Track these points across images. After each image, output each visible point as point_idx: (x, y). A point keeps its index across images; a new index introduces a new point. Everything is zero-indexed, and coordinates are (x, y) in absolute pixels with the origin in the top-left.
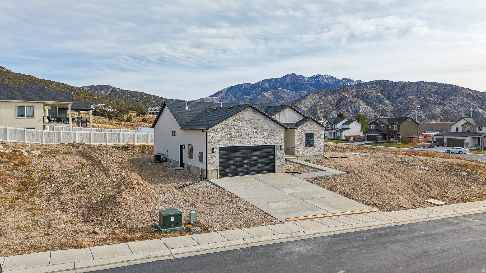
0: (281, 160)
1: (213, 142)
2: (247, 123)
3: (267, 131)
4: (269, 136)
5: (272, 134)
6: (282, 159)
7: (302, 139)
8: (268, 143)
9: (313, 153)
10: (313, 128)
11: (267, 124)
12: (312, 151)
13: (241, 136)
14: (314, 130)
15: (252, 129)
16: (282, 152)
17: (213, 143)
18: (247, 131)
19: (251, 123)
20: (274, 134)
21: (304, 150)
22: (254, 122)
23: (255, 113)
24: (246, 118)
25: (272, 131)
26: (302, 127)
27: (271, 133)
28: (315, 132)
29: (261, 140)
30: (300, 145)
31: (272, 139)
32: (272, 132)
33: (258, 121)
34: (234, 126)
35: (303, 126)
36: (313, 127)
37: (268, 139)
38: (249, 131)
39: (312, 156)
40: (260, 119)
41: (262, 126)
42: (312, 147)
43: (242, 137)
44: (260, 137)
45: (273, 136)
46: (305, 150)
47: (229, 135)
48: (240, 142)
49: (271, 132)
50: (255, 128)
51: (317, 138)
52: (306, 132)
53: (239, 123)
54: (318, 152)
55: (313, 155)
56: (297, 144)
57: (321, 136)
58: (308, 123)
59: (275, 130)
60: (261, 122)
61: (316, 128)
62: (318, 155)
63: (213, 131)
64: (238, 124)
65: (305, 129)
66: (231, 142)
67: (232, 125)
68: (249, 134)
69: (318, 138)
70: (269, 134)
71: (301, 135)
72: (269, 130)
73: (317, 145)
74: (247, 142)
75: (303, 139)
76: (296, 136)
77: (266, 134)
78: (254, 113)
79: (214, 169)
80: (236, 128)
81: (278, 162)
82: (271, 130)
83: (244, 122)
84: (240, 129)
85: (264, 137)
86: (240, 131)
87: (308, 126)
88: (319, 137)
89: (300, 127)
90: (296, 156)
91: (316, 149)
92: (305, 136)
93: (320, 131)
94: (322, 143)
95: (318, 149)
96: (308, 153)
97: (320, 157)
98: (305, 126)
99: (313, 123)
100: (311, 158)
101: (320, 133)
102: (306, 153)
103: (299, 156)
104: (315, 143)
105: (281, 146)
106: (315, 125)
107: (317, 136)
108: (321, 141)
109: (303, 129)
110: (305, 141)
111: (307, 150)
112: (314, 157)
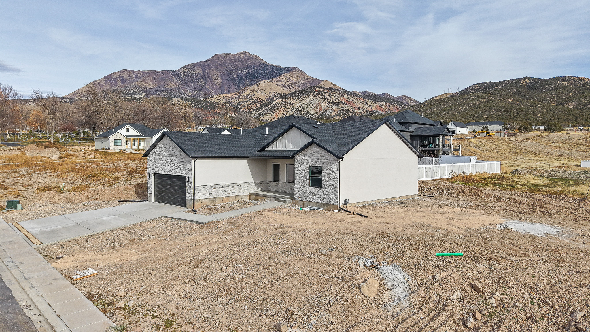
1: (150, 168)
2: (167, 151)
4: (180, 165)
6: (190, 193)
7: (304, 174)
8: (180, 172)
9: (321, 199)
10: (320, 157)
11: (179, 152)
12: (319, 195)
13: (163, 164)
14: (321, 162)
15: (169, 158)
16: (191, 185)
18: (167, 159)
19: (169, 150)
21: (307, 192)
22: (171, 149)
24: (165, 146)
25: (182, 159)
27: (182, 161)
28: (324, 165)
29: (175, 169)
30: (301, 183)
31: (183, 169)
35: (305, 155)
37: (180, 169)
41: (175, 154)
42: (319, 189)
45: (183, 166)
47: (157, 162)
48: (163, 169)
50: (172, 156)
51: (326, 175)
52: (309, 164)
53: (162, 151)
54: (327, 198)
55: (320, 202)
56: (298, 181)
57: (334, 172)
58: (312, 150)
61: (324, 158)
62: (329, 203)
63: (149, 159)
65: (309, 159)
66: (158, 169)
67: (158, 153)
68: (167, 162)
69: (329, 174)
70: (180, 163)
71: (302, 168)
72: (180, 159)
73: (327, 186)
74: (166, 171)
75: (306, 175)
76: (296, 169)
77: (178, 162)
78: (169, 140)
79: (150, 192)
83: (165, 149)
85: (177, 165)
86: (162, 158)
88: (330, 173)
89: (302, 155)
90: (296, 199)
91: (324, 192)
92: (309, 171)
93: (331, 163)
94: (335, 183)
95: (328, 192)
96: (312, 197)
97: (331, 207)
98: (309, 154)
99: (320, 150)
100: (316, 206)
101: (332, 167)
102: (310, 197)
103: (300, 200)
104: (323, 182)
105: (189, 177)
106: (324, 153)
107: (326, 172)
108: (334, 179)
109: (305, 158)
110: (308, 178)
111: (312, 192)
112: (322, 205)
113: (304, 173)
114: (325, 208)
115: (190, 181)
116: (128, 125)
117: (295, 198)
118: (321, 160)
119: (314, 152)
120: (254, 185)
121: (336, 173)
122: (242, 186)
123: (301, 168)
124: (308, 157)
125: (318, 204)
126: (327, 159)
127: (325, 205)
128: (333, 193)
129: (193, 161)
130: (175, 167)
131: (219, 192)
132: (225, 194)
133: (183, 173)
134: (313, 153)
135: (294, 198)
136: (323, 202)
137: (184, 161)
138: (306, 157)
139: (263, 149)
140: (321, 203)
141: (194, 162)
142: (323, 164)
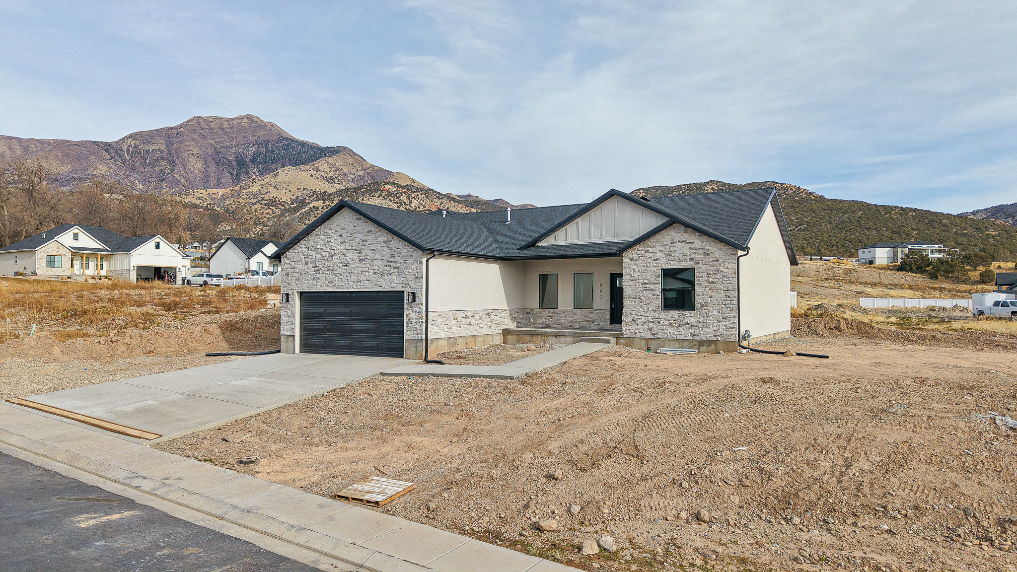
0: (415, 329)
1: (287, 282)
2: (345, 242)
3: (384, 258)
4: (388, 268)
5: (395, 266)
6: (417, 326)
7: (647, 286)
8: (385, 285)
9: (692, 331)
10: (691, 251)
11: (384, 242)
12: (688, 324)
13: (332, 270)
14: (692, 259)
15: (352, 256)
16: (418, 309)
17: (288, 284)
18: (344, 260)
19: (350, 240)
20: (397, 266)
21: (656, 321)
22: (358, 238)
23: (359, 220)
24: (342, 232)
25: (394, 257)
26: (648, 251)
27: (391, 262)
28: (700, 265)
29: (372, 278)
30: (640, 304)
31: (395, 277)
32: (395, 259)
33: (366, 236)
34: (321, 249)
35: (650, 247)
36: (690, 248)
37: (386, 277)
38: (348, 258)
39: (688, 340)
40: (368, 232)
41: (372, 247)
42: (688, 313)
43: (334, 272)
44: (369, 272)
45: (396, 270)
46: (659, 320)
47: (313, 267)
48: (331, 282)
49: (391, 259)
50: (360, 253)
51: (706, 284)
52: (661, 266)
53: (329, 243)
54: (709, 330)
55: (691, 338)
56: (631, 299)
57: (726, 279)
58: (669, 237)
59: (401, 256)
60: (370, 238)
61: (702, 251)
62: (714, 338)
63: (287, 261)
64: (327, 246)
65: (660, 255)
66: (314, 282)
67: (318, 247)
68: (346, 266)
69: (713, 282)
70: (386, 266)
71: (643, 274)
72: (388, 257)
73: (707, 306)
74: (342, 284)
75: (652, 287)
77: (381, 264)
78: (356, 219)
79: (289, 334)
80: (324, 254)
81: (408, 334)
82: (393, 255)
83: (339, 240)
84: (332, 256)
85: (376, 271)
86: (330, 259)
87: (672, 245)
88: (715, 280)
89: (641, 249)
90: (628, 336)
91: (702, 318)
92: (660, 278)
93: (717, 261)
94: (728, 299)
95: (711, 318)
96: (669, 329)
97: (720, 346)
98: (659, 246)
99: (690, 236)
100: (681, 347)
101: (721, 268)
102: (663, 330)
103: (638, 336)
104: (698, 300)
105: (413, 294)
106: (699, 242)
107: (706, 278)
108: (725, 292)
109: (651, 255)
110: (658, 293)
111: (668, 320)
112: (695, 343)
113: (647, 284)
114: (704, 349)
115: (417, 301)
116: (77, 227)
117: (625, 333)
118: (692, 257)
119: (674, 242)
120: (509, 314)
121: (730, 279)
122: (493, 317)
123: (639, 274)
124: (658, 252)
125: (686, 344)
126: (709, 254)
127: (702, 343)
128: (725, 319)
129: (424, 260)
130: (371, 274)
131: (462, 326)
132: (470, 331)
133: (395, 285)
134: (671, 243)
135: (622, 334)
136: (699, 338)
137: (400, 260)
138: (652, 252)
139: (532, 244)
140: (694, 340)
141: (427, 261)
142: (699, 263)
